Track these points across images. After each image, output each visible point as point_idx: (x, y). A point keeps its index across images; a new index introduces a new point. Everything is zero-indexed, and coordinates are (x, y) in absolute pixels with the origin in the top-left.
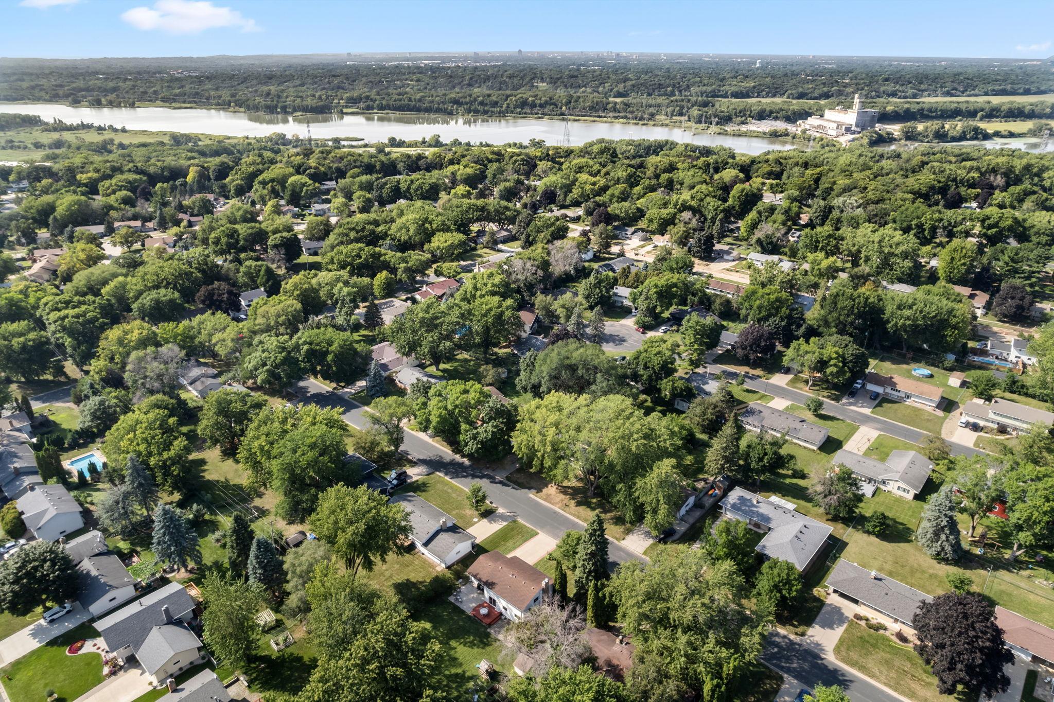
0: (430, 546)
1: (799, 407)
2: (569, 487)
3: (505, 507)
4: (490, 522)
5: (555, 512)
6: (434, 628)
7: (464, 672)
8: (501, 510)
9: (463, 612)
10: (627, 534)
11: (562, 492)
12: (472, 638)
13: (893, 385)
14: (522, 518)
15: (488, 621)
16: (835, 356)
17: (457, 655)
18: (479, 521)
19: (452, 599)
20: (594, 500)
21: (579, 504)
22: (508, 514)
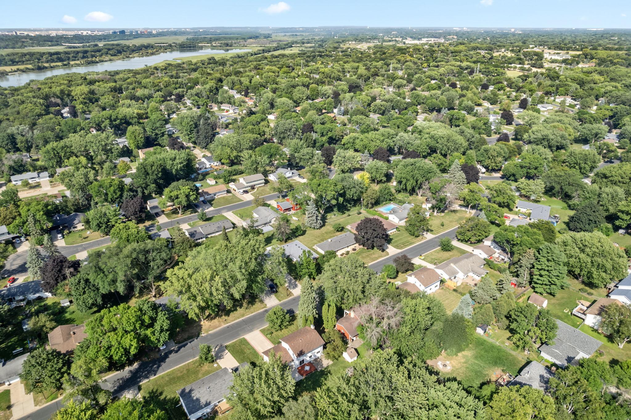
1: (196, 222)
4: (221, 359)
5: (228, 327)
10: (263, 302)
11: (212, 320)
13: (207, 193)
14: (225, 342)
16: (189, 190)
18: (217, 364)
20: (228, 308)
21: (227, 315)
22: (217, 349)
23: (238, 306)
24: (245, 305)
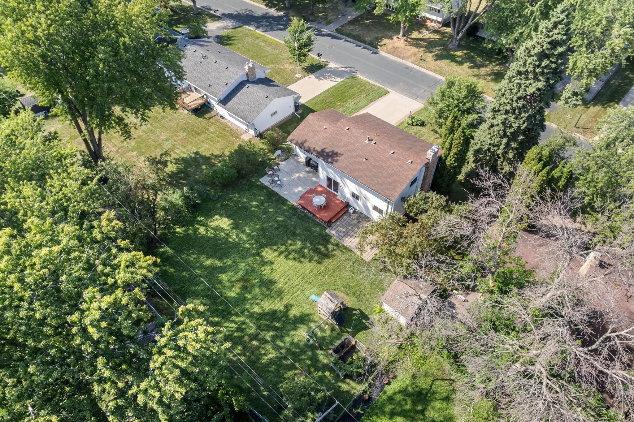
0: (230, 103)
2: (421, 40)
3: (337, 61)
4: (318, 78)
5: (407, 68)
6: (236, 226)
7: (288, 307)
8: (332, 65)
9: (284, 201)
11: (413, 45)
12: (299, 244)
14: (363, 73)
15: (325, 216)
17: (275, 276)
18: (302, 77)
19: (265, 181)
20: (459, 53)
21: (439, 57)
22: (344, 69)
23: (474, 62)
24: (483, 71)
